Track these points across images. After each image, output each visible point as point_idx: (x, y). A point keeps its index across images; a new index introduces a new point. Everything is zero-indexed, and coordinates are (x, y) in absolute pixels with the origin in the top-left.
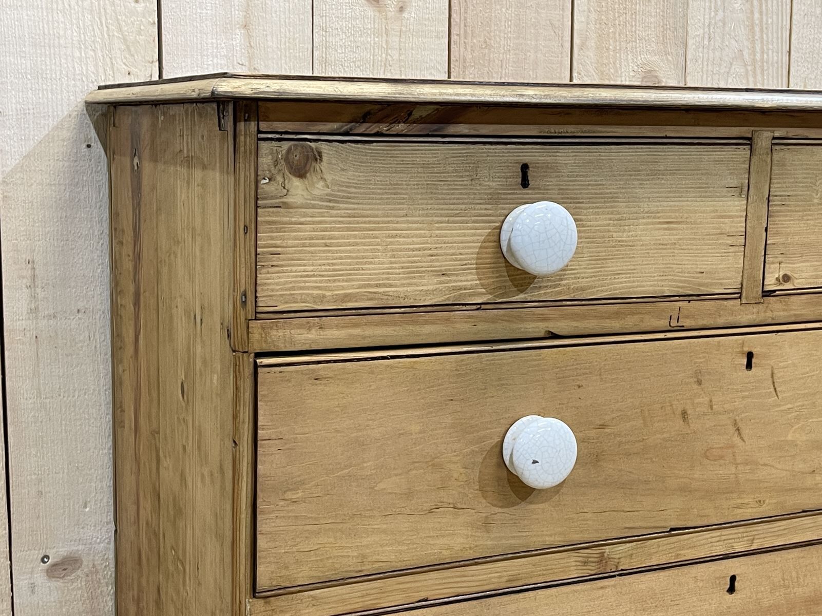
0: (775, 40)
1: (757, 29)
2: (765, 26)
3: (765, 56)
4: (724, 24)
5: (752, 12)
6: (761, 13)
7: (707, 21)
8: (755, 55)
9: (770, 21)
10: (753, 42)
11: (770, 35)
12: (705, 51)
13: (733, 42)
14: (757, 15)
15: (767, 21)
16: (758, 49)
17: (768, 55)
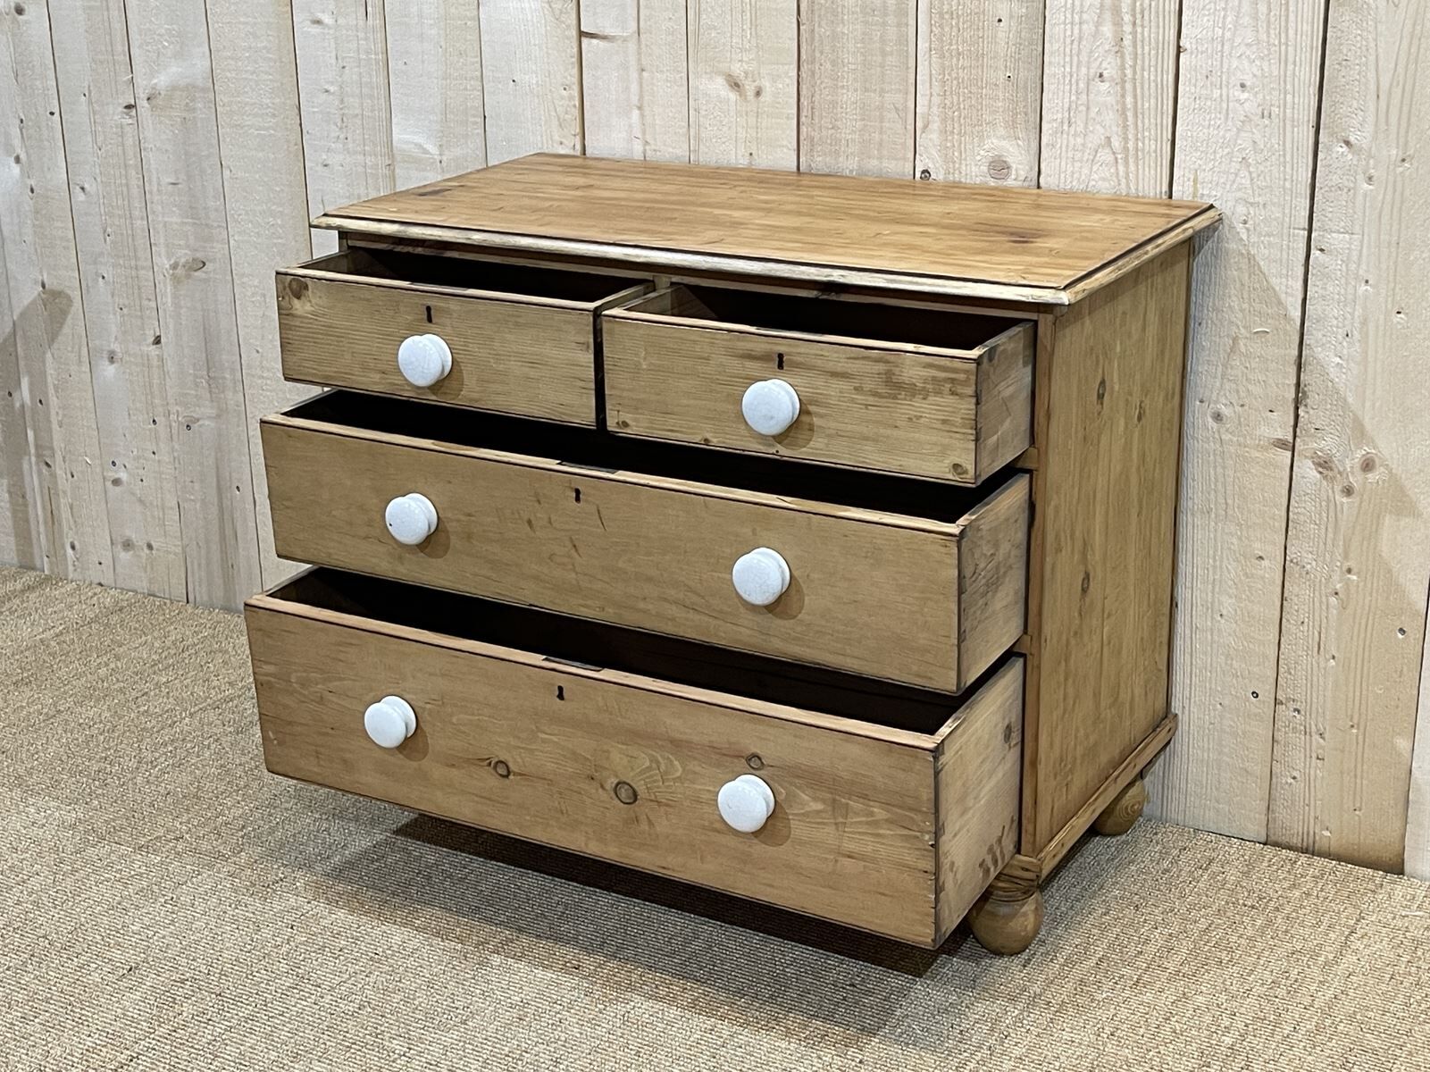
0: (1153, 126)
1: (1130, 114)
2: (1140, 111)
3: (1140, 144)
4: (1088, 109)
5: (1123, 96)
6: (1135, 97)
7: (1066, 106)
8: (1126, 143)
9: (1147, 105)
10: (1125, 127)
11: (1146, 121)
12: (1065, 136)
13: (1098, 127)
14: (1129, 100)
15: (1143, 105)
16: (1130, 136)
17: (1143, 144)
